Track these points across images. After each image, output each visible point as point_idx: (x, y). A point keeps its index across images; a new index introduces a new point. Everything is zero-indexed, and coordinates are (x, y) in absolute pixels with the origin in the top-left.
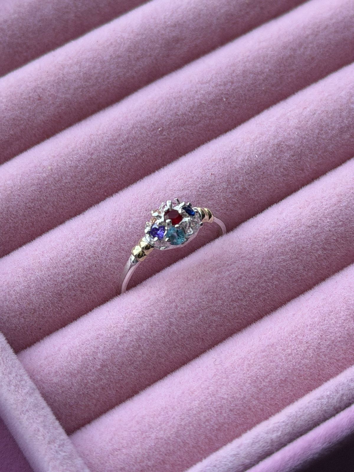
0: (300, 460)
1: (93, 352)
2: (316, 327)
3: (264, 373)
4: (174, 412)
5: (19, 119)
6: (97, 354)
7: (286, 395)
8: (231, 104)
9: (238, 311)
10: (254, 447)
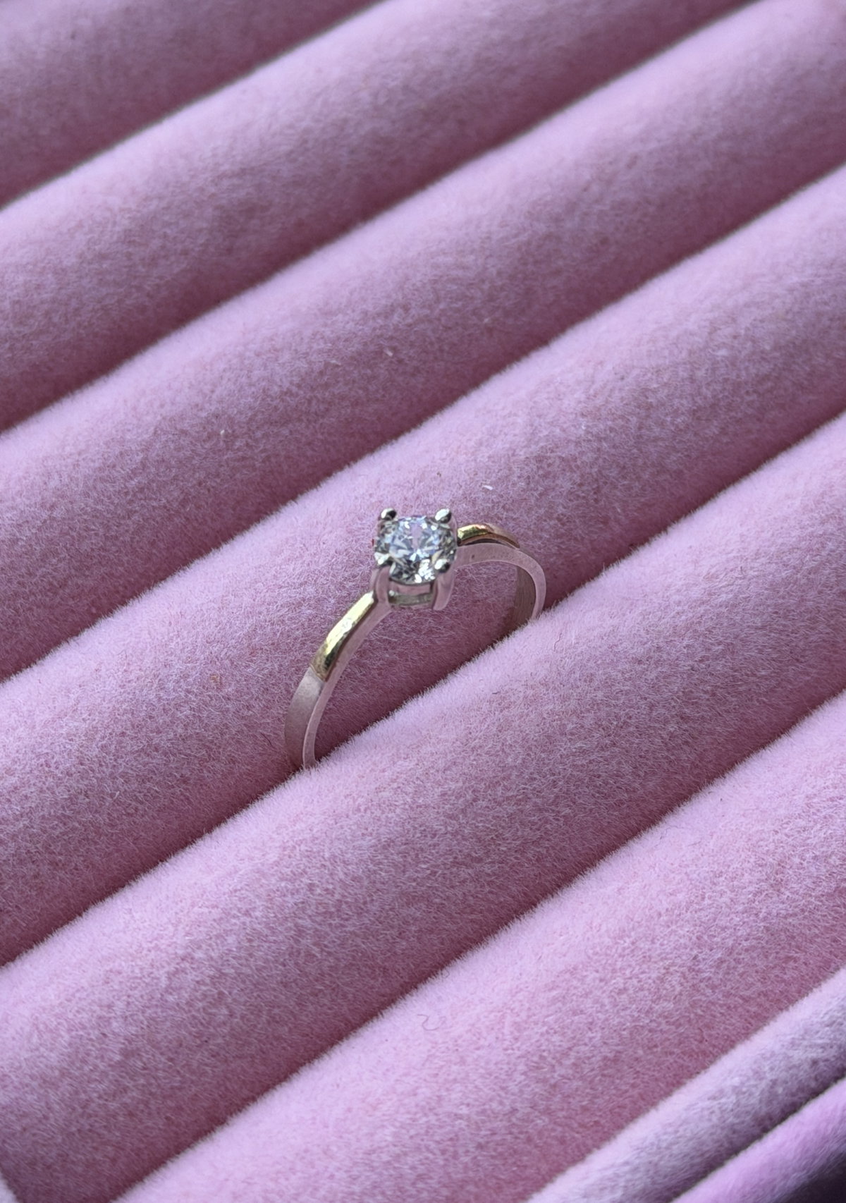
1: (100, 1018)
2: (682, 917)
3: (558, 1044)
4: (330, 1160)
6: (110, 1024)
7: (621, 1099)
8: (406, 364)
9: (472, 889)
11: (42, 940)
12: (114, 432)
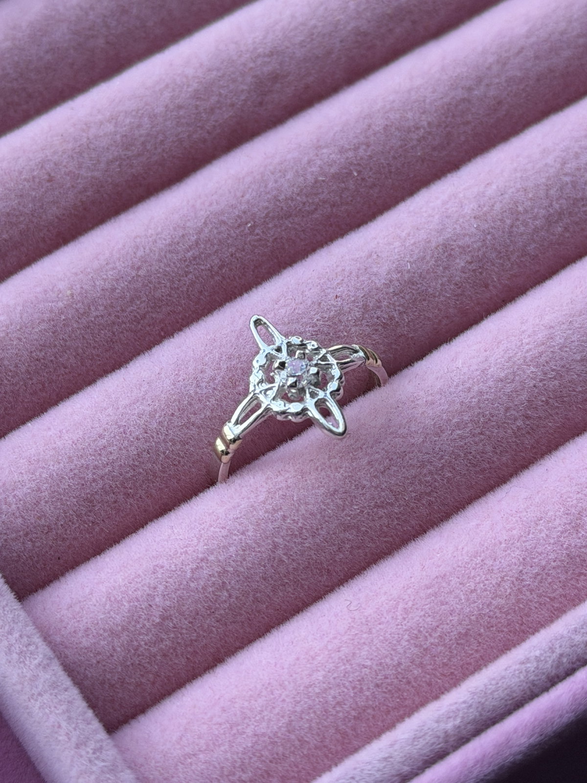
0: (493, 764)
1: (148, 595)
2: (515, 545)
4: (283, 690)
5: (17, 213)
6: (154, 599)
7: (468, 659)
8: (367, 181)
9: (386, 522)
10: (416, 745)
11: (118, 542)
12: (179, 222)
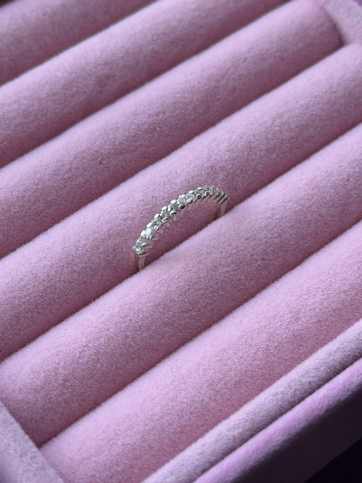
1: (55, 368)
2: (263, 331)
3: (219, 376)
4: (138, 418)
6: (59, 370)
7: (241, 396)
8: (164, 133)
9: (188, 321)
10: (218, 445)
11: (34, 340)
12: (60, 158)
